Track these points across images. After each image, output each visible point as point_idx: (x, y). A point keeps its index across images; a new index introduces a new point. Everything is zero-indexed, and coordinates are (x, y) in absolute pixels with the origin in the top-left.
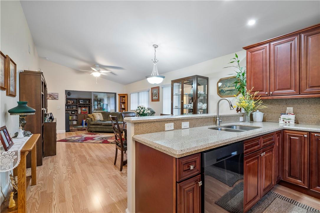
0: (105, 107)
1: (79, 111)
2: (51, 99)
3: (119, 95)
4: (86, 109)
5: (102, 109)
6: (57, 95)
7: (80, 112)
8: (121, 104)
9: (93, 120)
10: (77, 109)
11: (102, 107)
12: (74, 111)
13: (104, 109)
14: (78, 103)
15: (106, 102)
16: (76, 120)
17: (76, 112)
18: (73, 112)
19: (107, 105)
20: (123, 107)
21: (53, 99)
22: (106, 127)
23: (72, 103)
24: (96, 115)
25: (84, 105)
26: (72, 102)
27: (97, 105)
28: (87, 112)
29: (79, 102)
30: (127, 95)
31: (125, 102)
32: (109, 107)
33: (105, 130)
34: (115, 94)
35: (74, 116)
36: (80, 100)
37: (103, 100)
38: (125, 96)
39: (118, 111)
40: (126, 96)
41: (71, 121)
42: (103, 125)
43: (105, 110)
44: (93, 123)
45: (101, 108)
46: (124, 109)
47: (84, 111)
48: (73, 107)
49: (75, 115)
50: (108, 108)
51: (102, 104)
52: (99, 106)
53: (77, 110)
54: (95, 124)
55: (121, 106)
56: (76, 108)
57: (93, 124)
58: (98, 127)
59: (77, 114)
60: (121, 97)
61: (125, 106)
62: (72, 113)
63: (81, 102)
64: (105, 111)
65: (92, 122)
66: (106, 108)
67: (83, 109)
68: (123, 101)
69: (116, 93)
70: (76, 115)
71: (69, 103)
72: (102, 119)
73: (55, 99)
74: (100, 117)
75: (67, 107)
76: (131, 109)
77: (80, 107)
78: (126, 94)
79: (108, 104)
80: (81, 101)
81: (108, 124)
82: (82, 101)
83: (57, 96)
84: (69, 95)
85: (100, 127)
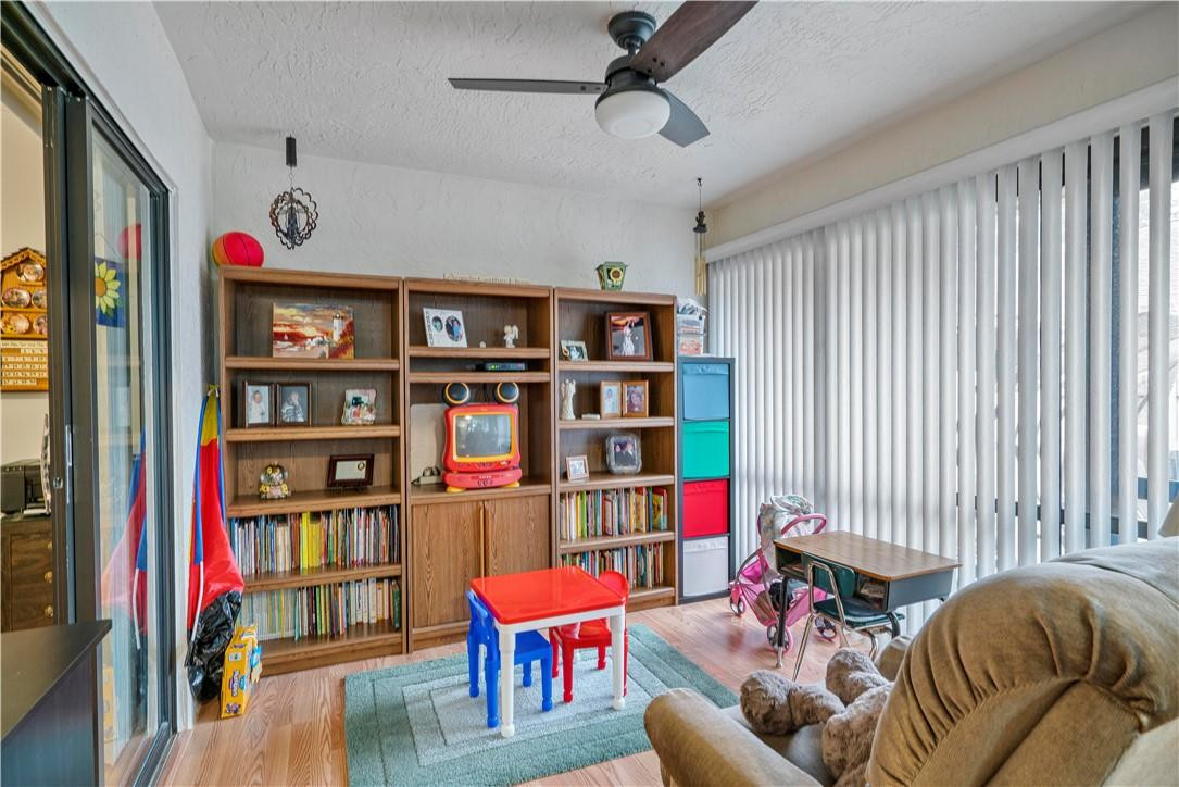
1: (422, 459)
7: (432, 462)
10: (395, 421)
12: (364, 451)
14: (408, 350)
16: (383, 581)
17: (382, 462)
18: (350, 471)
23: (336, 353)
25: (480, 365)
26: (337, 328)
28: (511, 468)
29: (419, 337)
35: (358, 520)
36: (430, 313)
48: (343, 398)
49: (370, 509)
53: (396, 440)
56: (384, 405)
59: (394, 487)
63: (438, 339)
70: (383, 506)
71: (296, 338)
80: (445, 314)
84: (292, 235)
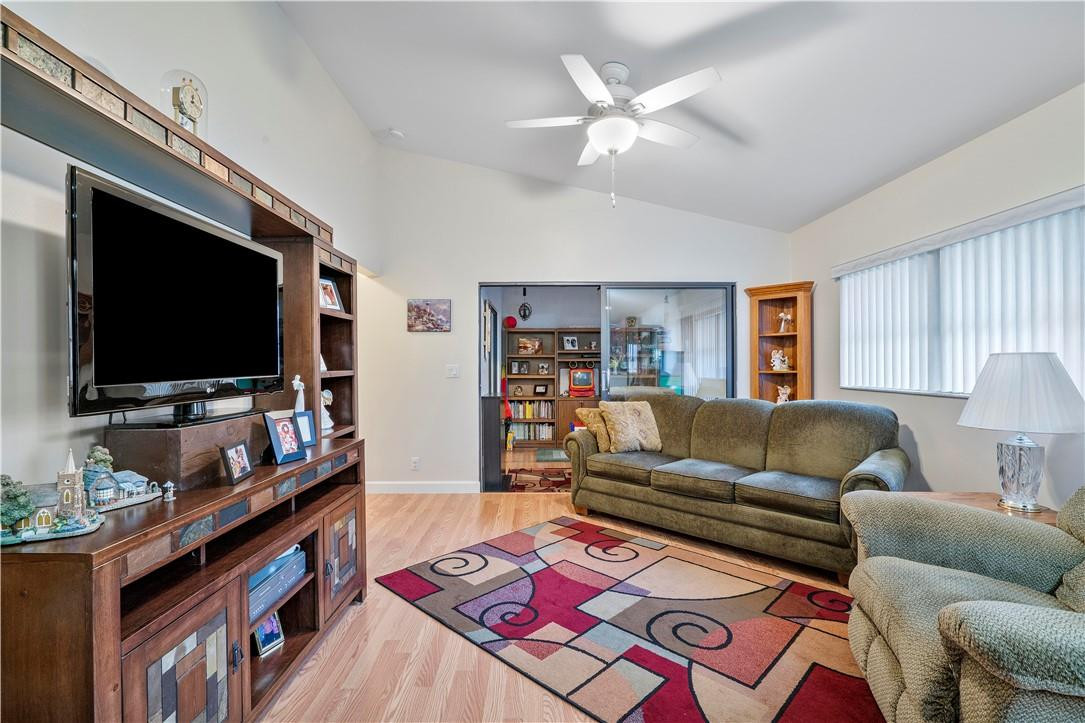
0: (670, 366)
1: (564, 386)
2: (423, 331)
3: (751, 292)
4: (588, 374)
5: (654, 376)
6: (445, 307)
7: (567, 389)
8: (767, 346)
9: (603, 445)
10: (554, 373)
11: (657, 366)
12: (545, 382)
13: (668, 376)
14: (556, 347)
15: (673, 342)
16: (550, 424)
17: (550, 388)
18: (540, 389)
19: (681, 356)
20: (779, 365)
21: (429, 330)
22: (680, 501)
23: (537, 351)
24: (622, 418)
25: (582, 355)
26: (537, 344)
27: (640, 359)
28: (590, 390)
29: (562, 346)
30: (807, 287)
31: (794, 337)
32: (688, 365)
33: (669, 518)
34: (730, 289)
35: (543, 404)
36: (566, 338)
37: (662, 333)
38: (794, 300)
39: (744, 392)
40: (801, 296)
41: (532, 427)
42: (660, 488)
43: (671, 378)
44: (598, 461)
45: (651, 371)
46: (789, 379)
47: (582, 381)
48: (538, 367)
49: (546, 401)
50: (682, 370)
51: (657, 354)
52: (645, 363)
53: (554, 380)
54: (614, 470)
55: (766, 360)
56: (551, 369)
57: (598, 467)
58: (627, 491)
59: (554, 395)
60: (768, 309)
61: (794, 357)
62: (536, 394)
63: (568, 347)
64: (673, 387)
65: (597, 457)
66: (675, 370)
67: (579, 374)
68: (782, 331)
69: (733, 286)
70: (551, 401)
71: (525, 348)
72: (654, 440)
73: (437, 327)
74: (644, 428)
75: (519, 369)
76: (845, 383)
77: (566, 365)
78: (799, 287)
79: (682, 353)
80: (570, 339)
81: (688, 483)
82: (573, 343)
83: (448, 314)
84: (524, 317)
85: (639, 496)
